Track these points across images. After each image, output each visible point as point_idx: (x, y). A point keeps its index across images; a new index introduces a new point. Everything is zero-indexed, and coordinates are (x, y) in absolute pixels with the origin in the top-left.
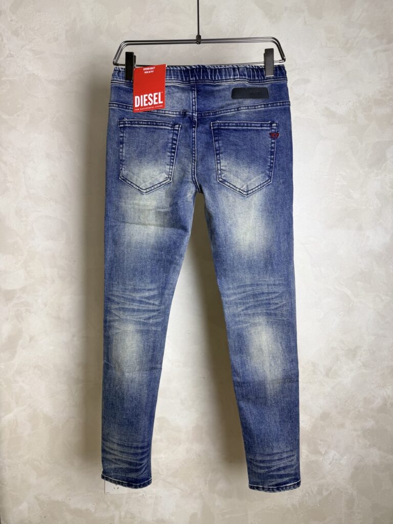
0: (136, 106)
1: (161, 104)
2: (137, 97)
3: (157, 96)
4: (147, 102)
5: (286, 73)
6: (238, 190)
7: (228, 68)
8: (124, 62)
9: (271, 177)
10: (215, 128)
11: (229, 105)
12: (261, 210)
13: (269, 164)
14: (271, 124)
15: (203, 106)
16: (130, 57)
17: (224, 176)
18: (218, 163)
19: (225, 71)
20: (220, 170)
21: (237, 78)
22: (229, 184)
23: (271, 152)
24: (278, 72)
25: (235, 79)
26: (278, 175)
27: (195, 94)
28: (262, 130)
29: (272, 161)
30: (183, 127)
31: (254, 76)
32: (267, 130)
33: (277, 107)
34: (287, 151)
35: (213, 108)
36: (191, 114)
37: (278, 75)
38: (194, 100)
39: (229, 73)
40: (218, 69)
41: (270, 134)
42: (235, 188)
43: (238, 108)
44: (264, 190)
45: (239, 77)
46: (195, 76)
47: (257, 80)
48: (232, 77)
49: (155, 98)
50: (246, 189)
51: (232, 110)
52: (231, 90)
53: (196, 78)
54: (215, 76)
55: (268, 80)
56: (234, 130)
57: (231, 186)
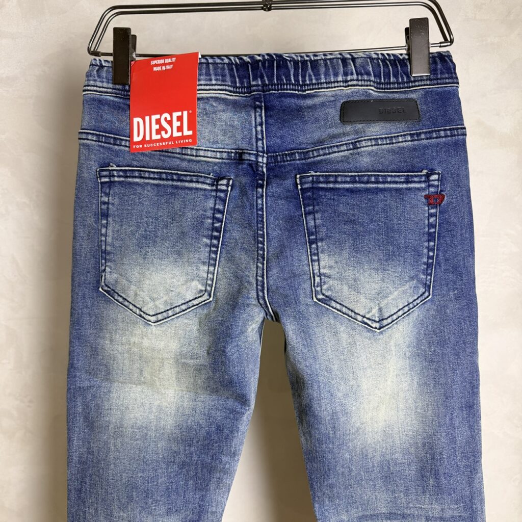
0: (136, 139)
1: (188, 137)
2: (136, 120)
3: (180, 119)
4: (158, 132)
5: (455, 69)
6: (359, 318)
7: (330, 59)
8: (110, 50)
9: (429, 287)
10: (306, 186)
11: (334, 137)
12: (408, 354)
13: (425, 260)
14: (428, 176)
15: (279, 141)
16: (124, 38)
17: (329, 289)
18: (312, 261)
19: (326, 65)
20: (320, 276)
21: (351, 80)
22: (338, 306)
23: (429, 234)
24: (439, 66)
25: (346, 81)
26: (443, 283)
27: (261, 115)
28: (409, 189)
29: (431, 254)
30: (237, 184)
31: (387, 75)
32: (418, 189)
33: (438, 140)
34: (464, 231)
35: (301, 144)
36: (253, 158)
37: (439, 72)
38: (259, 128)
39: (334, 68)
40: (311, 61)
41: (427, 197)
42: (353, 314)
43: (354, 144)
44: (416, 313)
45: (355, 77)
46: (262, 78)
47: (394, 83)
48: (340, 78)
49: (176, 124)
50: (377, 315)
51: (342, 148)
52: (339, 105)
53: (263, 81)
54: (304, 77)
55: (417, 84)
56: (348, 190)
57: (344, 310)
